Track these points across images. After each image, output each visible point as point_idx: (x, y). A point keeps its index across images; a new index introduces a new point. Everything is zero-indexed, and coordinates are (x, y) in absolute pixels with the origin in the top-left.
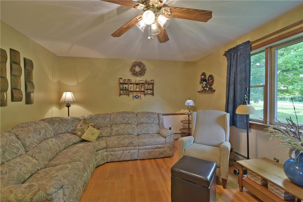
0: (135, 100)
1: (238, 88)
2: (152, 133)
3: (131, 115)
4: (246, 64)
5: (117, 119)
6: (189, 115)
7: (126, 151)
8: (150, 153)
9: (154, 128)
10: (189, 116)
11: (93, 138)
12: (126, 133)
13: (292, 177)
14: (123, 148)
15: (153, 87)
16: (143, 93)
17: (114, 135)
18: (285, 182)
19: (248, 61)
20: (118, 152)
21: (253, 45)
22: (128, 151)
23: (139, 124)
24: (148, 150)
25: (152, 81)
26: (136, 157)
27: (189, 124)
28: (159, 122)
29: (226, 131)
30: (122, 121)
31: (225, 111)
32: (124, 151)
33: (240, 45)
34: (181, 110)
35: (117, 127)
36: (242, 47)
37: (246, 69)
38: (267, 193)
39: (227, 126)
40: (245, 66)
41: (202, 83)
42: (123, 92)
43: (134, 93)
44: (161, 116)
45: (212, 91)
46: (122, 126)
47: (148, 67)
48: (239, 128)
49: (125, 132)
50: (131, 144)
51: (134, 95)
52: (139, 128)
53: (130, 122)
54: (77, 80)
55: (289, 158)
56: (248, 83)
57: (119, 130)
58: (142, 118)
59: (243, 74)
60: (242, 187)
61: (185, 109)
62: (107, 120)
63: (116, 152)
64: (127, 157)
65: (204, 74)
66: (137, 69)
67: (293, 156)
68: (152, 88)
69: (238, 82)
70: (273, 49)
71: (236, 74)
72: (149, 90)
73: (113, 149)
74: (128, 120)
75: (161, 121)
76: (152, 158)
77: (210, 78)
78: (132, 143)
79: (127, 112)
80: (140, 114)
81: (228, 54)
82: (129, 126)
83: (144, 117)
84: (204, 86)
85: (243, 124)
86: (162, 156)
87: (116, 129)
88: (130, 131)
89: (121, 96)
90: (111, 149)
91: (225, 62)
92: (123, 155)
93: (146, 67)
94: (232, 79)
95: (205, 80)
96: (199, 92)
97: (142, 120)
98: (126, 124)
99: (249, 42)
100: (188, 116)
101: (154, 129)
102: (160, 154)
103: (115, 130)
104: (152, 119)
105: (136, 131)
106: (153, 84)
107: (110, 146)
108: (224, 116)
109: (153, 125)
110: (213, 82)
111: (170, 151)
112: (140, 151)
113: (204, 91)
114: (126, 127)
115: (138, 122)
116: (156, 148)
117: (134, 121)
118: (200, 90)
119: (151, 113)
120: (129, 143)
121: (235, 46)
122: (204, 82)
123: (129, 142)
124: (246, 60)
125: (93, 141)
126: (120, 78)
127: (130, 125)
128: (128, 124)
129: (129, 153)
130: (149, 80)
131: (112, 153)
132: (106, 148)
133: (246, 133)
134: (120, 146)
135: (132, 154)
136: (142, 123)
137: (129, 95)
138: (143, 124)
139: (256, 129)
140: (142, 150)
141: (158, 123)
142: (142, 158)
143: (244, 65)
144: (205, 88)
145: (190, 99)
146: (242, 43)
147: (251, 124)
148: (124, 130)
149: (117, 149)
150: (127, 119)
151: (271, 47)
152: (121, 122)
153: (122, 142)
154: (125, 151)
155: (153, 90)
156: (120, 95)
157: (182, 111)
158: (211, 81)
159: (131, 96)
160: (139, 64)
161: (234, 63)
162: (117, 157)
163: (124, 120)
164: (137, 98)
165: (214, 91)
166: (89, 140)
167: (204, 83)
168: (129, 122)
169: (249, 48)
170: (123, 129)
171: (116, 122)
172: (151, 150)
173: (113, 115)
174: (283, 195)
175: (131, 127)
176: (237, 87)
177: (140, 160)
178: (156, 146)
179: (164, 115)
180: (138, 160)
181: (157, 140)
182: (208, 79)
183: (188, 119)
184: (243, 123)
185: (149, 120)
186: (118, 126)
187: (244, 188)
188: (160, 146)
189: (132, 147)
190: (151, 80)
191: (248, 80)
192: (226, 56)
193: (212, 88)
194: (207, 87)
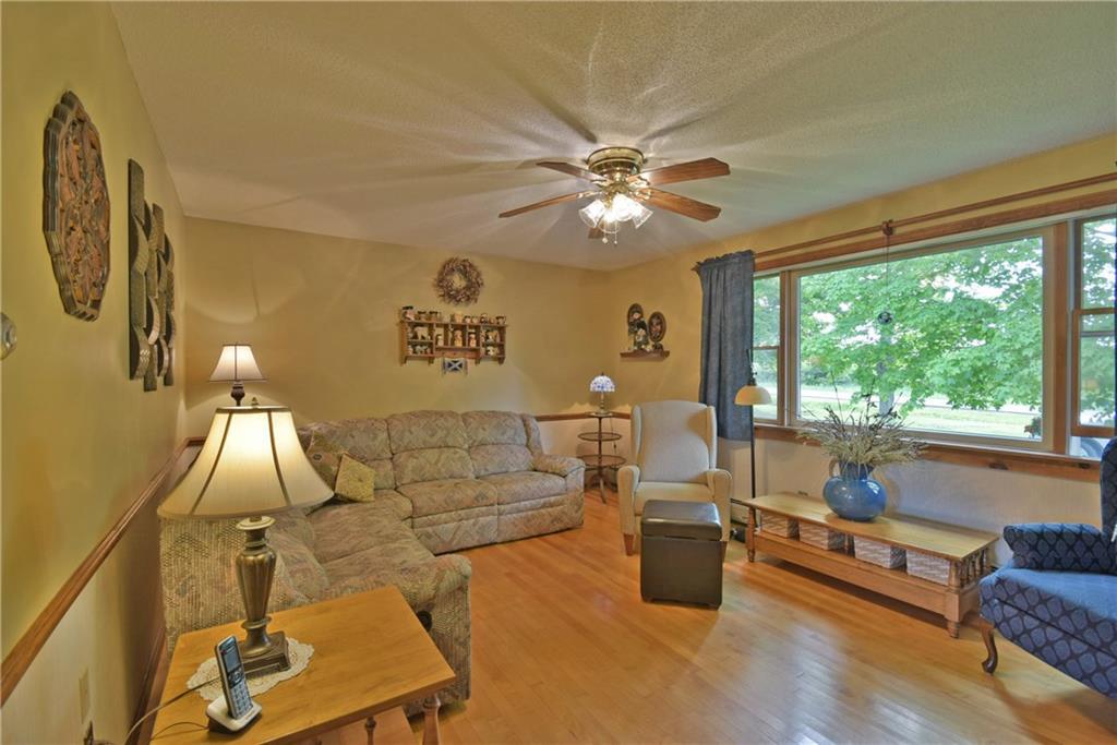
0: (450, 375)
1: (729, 349)
2: (515, 469)
3: (451, 421)
4: (744, 298)
5: (411, 433)
6: (600, 419)
7: (467, 519)
8: (529, 521)
9: (520, 455)
10: (600, 422)
11: (366, 491)
12: (445, 475)
13: (837, 507)
14: (460, 512)
15: (502, 339)
16: (473, 355)
17: (408, 481)
18: (828, 517)
19: (748, 293)
20: (446, 526)
21: (757, 261)
22: (472, 521)
23: (476, 447)
24: (523, 514)
25: (500, 320)
26: (492, 536)
27: (600, 444)
28: (528, 440)
29: (709, 445)
30: (428, 438)
31: (700, 402)
32: (460, 520)
34: (572, 404)
35: (416, 458)
36: (737, 260)
37: (743, 309)
38: (800, 546)
39: (712, 437)
41: (636, 332)
42: (415, 352)
43: (448, 353)
44: (533, 423)
45: (661, 352)
46: (431, 455)
47: (490, 276)
48: (733, 439)
49: (443, 470)
50: (479, 500)
51: (447, 360)
52: (478, 458)
53: (450, 441)
54: (257, 305)
55: (829, 477)
56: (748, 340)
57: (422, 468)
58: (481, 430)
59: (739, 319)
60: (754, 552)
61: (582, 403)
62: (379, 439)
63: (440, 527)
64: (469, 539)
65: (635, 308)
66: (458, 282)
67: (837, 472)
68: (498, 340)
69: (729, 336)
70: (793, 274)
71: (723, 318)
72: (492, 345)
73: (430, 517)
74: (446, 436)
75: (534, 435)
76: (534, 533)
77: (655, 321)
78: (484, 497)
79: (436, 413)
80: (474, 419)
81: (703, 268)
82: (447, 453)
83: (486, 426)
84: (641, 339)
86: (558, 526)
87: (412, 463)
88: (456, 468)
89: (409, 362)
90: (425, 518)
91: (695, 287)
92: (460, 533)
93: (483, 277)
94: (715, 329)
95: (641, 325)
96: (623, 355)
97: (481, 435)
98: (440, 447)
99: (750, 252)
100: (597, 420)
101: (522, 458)
102: (552, 522)
103: (410, 468)
104: (510, 433)
105: (470, 466)
106: (501, 329)
107: (424, 511)
108: (705, 413)
109: (514, 447)
110: (663, 331)
111: (576, 512)
112: (502, 517)
113: (638, 353)
114: (443, 457)
115: (471, 442)
116: (544, 506)
117: (460, 440)
118: (626, 351)
119: (504, 414)
120: (476, 498)
121: (720, 255)
122: (641, 330)
123: (474, 495)
124: (744, 291)
125: (369, 499)
126: (407, 308)
127: (452, 450)
128: (445, 449)
129: (474, 525)
130: (491, 315)
131: (430, 530)
132: (411, 517)
133: (750, 450)
134: (451, 508)
135: (483, 527)
136: (483, 444)
137: (431, 360)
138: (488, 447)
139: (765, 437)
140: (510, 513)
141: (524, 442)
142: (508, 537)
143: (740, 299)
144: (643, 346)
145: (603, 375)
146: (737, 253)
147: (756, 428)
148: (440, 465)
149: (444, 516)
150: (440, 434)
151: (790, 271)
152: (424, 442)
153: (457, 496)
154: (465, 522)
155: (501, 346)
156: (405, 359)
157: (577, 409)
158: (659, 327)
159: (438, 361)
160: (465, 266)
161: (717, 291)
162: (443, 542)
163: (432, 435)
164: (455, 369)
165: (667, 354)
166: (359, 498)
167: (641, 332)
168: (448, 439)
169: (749, 265)
170: (436, 463)
171: (410, 442)
172: (530, 513)
173: (395, 422)
174: (827, 541)
175: (458, 455)
176: (726, 347)
177: (503, 543)
178: (542, 501)
179: (540, 419)
180: (496, 543)
181: (547, 484)
182: (651, 323)
183: (597, 430)
185: (503, 434)
186: (416, 455)
187: (757, 553)
188: (553, 499)
189: (484, 508)
190: (497, 318)
191: (748, 333)
192: (699, 273)
193: (661, 347)
194: (647, 343)
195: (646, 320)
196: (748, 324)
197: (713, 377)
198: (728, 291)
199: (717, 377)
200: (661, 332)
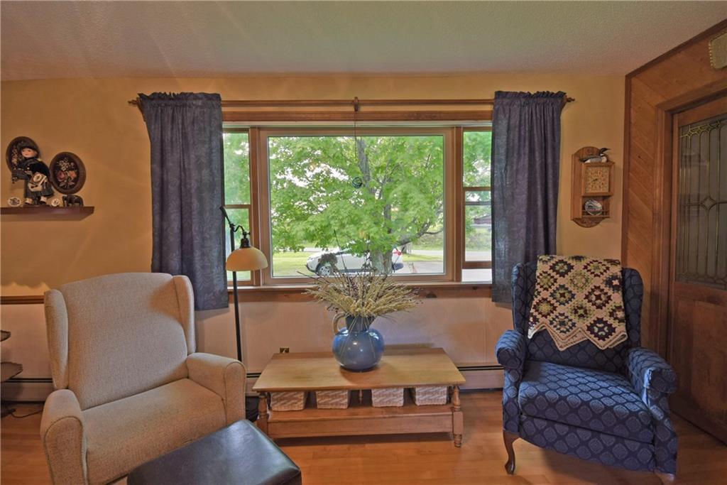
1: (195, 205)
4: (210, 148)
19: (215, 144)
21: (224, 109)
33: (192, 94)
36: (200, 103)
37: (210, 161)
38: (322, 416)
40: (210, 153)
41: (30, 177)
48: (204, 309)
56: (218, 196)
59: (206, 172)
69: (192, 191)
71: (182, 167)
77: (64, 164)
81: (148, 103)
84: (39, 188)
85: (213, 298)
99: (217, 96)
110: (80, 180)
121: (177, 92)
122: (39, 175)
143: (205, 150)
144: (43, 199)
146: (200, 93)
158: (72, 174)
161: (176, 137)
165: (89, 210)
167: (39, 178)
169: (216, 112)
176: (188, 203)
182: (56, 166)
184: (212, 294)
191: (218, 188)
192: (142, 109)
193: (80, 201)
194: (50, 195)
195: (47, 160)
196: (217, 179)
197: (173, 238)
198: (190, 137)
199: (178, 240)
200: (76, 180)
